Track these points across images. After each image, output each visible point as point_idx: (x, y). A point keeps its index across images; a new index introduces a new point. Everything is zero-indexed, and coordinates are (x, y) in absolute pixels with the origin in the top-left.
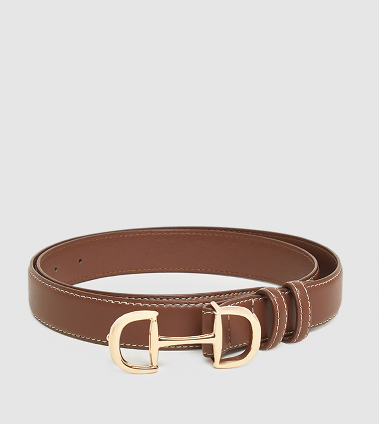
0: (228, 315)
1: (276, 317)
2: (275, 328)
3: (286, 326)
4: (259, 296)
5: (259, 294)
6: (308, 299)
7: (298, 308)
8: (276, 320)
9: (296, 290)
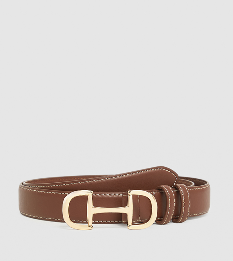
0: (138, 195)
1: (168, 203)
2: (167, 209)
3: (174, 209)
4: (158, 190)
5: (158, 189)
6: (188, 194)
7: (182, 199)
8: (168, 204)
9: (181, 188)
